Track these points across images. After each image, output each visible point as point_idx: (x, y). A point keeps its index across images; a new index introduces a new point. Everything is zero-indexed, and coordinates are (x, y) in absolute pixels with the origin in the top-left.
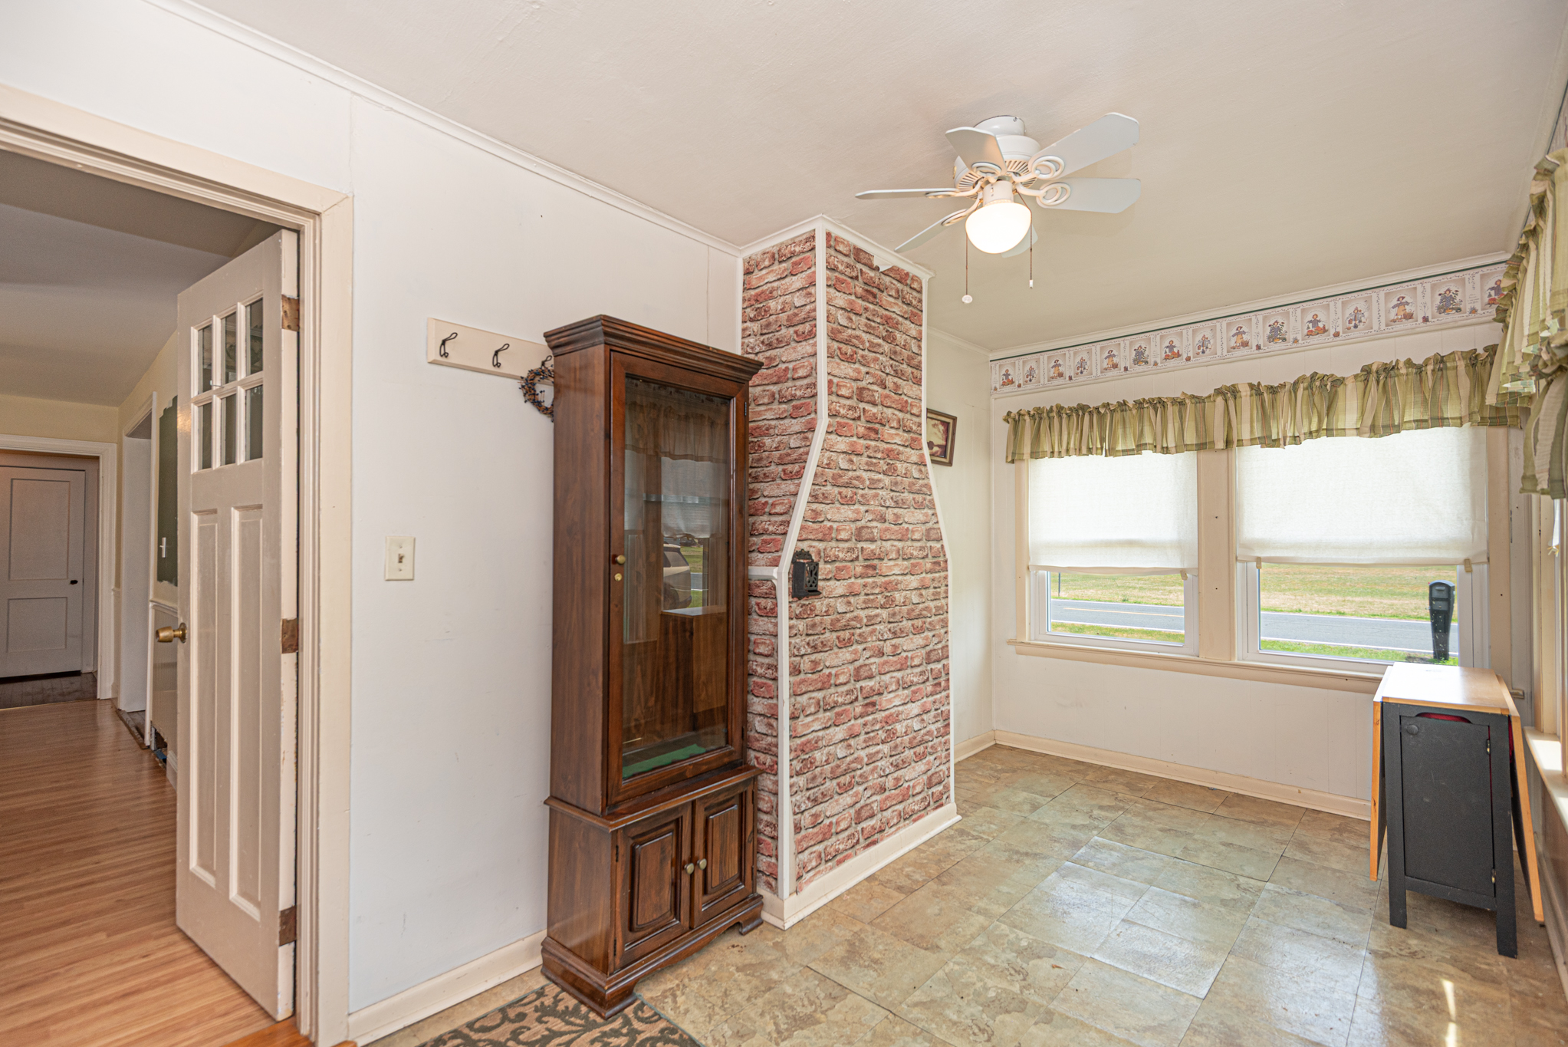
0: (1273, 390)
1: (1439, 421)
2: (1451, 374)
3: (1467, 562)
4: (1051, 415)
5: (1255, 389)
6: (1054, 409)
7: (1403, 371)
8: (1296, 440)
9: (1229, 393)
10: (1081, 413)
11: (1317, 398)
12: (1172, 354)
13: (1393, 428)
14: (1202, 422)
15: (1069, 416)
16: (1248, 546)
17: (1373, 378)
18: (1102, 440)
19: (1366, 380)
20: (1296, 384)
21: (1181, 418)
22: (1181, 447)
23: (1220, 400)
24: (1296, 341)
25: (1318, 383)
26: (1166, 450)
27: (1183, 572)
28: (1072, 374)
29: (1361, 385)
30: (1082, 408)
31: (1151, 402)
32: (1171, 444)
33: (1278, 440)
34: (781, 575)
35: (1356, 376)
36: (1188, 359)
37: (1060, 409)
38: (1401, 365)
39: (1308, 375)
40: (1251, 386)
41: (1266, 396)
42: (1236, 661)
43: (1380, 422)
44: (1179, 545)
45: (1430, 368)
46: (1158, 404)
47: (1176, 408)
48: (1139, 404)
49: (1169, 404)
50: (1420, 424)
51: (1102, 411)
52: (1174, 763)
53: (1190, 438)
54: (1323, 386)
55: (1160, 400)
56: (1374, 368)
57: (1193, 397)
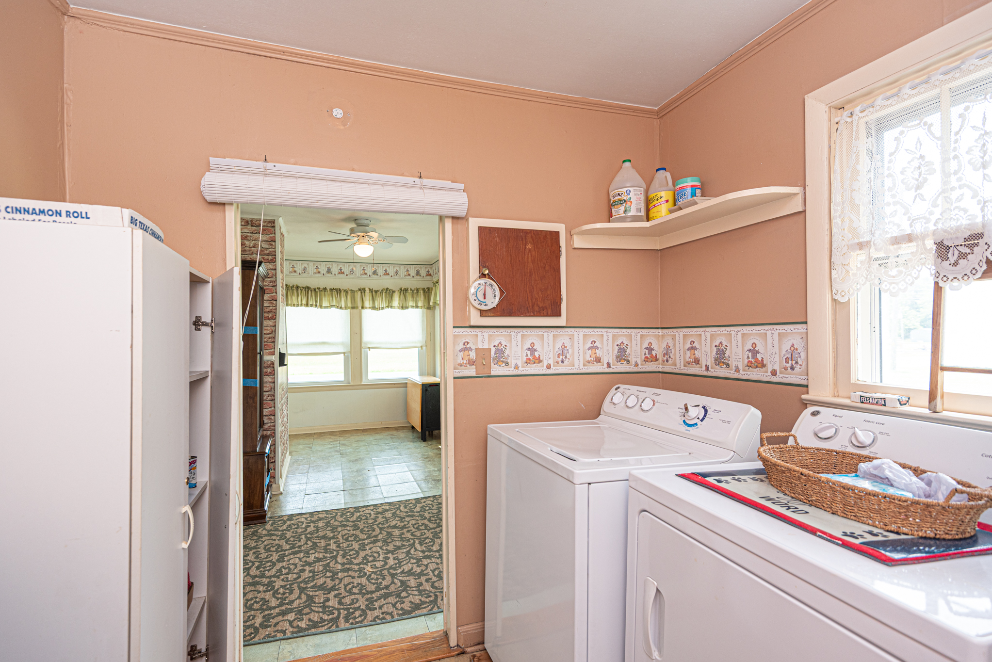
0: (376, 292)
1: (417, 307)
2: (419, 293)
3: (421, 347)
4: (293, 288)
5: (371, 290)
6: (295, 286)
7: (409, 291)
8: (383, 308)
9: (363, 290)
10: (307, 290)
11: (388, 296)
12: (341, 272)
13: (407, 308)
14: (353, 299)
15: (301, 290)
16: (366, 343)
17: (402, 292)
18: (316, 302)
19: (401, 292)
20: (382, 290)
21: (346, 297)
22: (346, 308)
23: (359, 292)
24: (380, 276)
25: (388, 291)
26: (341, 308)
27: (344, 353)
28: (300, 272)
29: (399, 294)
30: (308, 288)
31: (336, 289)
32: (343, 306)
33: (377, 308)
34: (275, 359)
35: (398, 291)
36: (347, 275)
37: (297, 287)
38: (409, 289)
39: (386, 288)
40: (369, 289)
41: (374, 293)
42: (363, 383)
43: (404, 306)
44: (343, 344)
45: (415, 291)
46: (338, 291)
47: (345, 293)
48: (332, 290)
49: (342, 291)
50: (412, 307)
51: (317, 290)
52: (342, 424)
53: (349, 305)
54: (389, 293)
55: (340, 290)
56: (403, 289)
57: (351, 290)
